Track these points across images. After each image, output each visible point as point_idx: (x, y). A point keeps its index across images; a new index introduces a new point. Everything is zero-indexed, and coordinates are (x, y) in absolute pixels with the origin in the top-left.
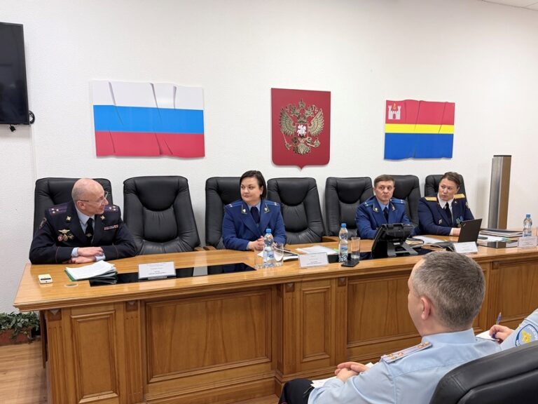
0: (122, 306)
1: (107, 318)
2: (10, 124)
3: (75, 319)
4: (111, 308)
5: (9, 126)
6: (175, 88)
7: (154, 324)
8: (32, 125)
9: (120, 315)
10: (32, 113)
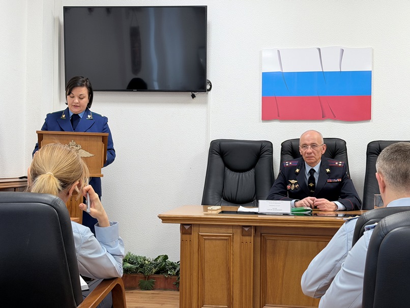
0: (239, 231)
1: (226, 239)
2: (192, 91)
3: (202, 235)
4: (230, 231)
5: (191, 93)
6: (343, 51)
7: (268, 255)
8: (209, 92)
9: (238, 238)
10: (210, 82)
